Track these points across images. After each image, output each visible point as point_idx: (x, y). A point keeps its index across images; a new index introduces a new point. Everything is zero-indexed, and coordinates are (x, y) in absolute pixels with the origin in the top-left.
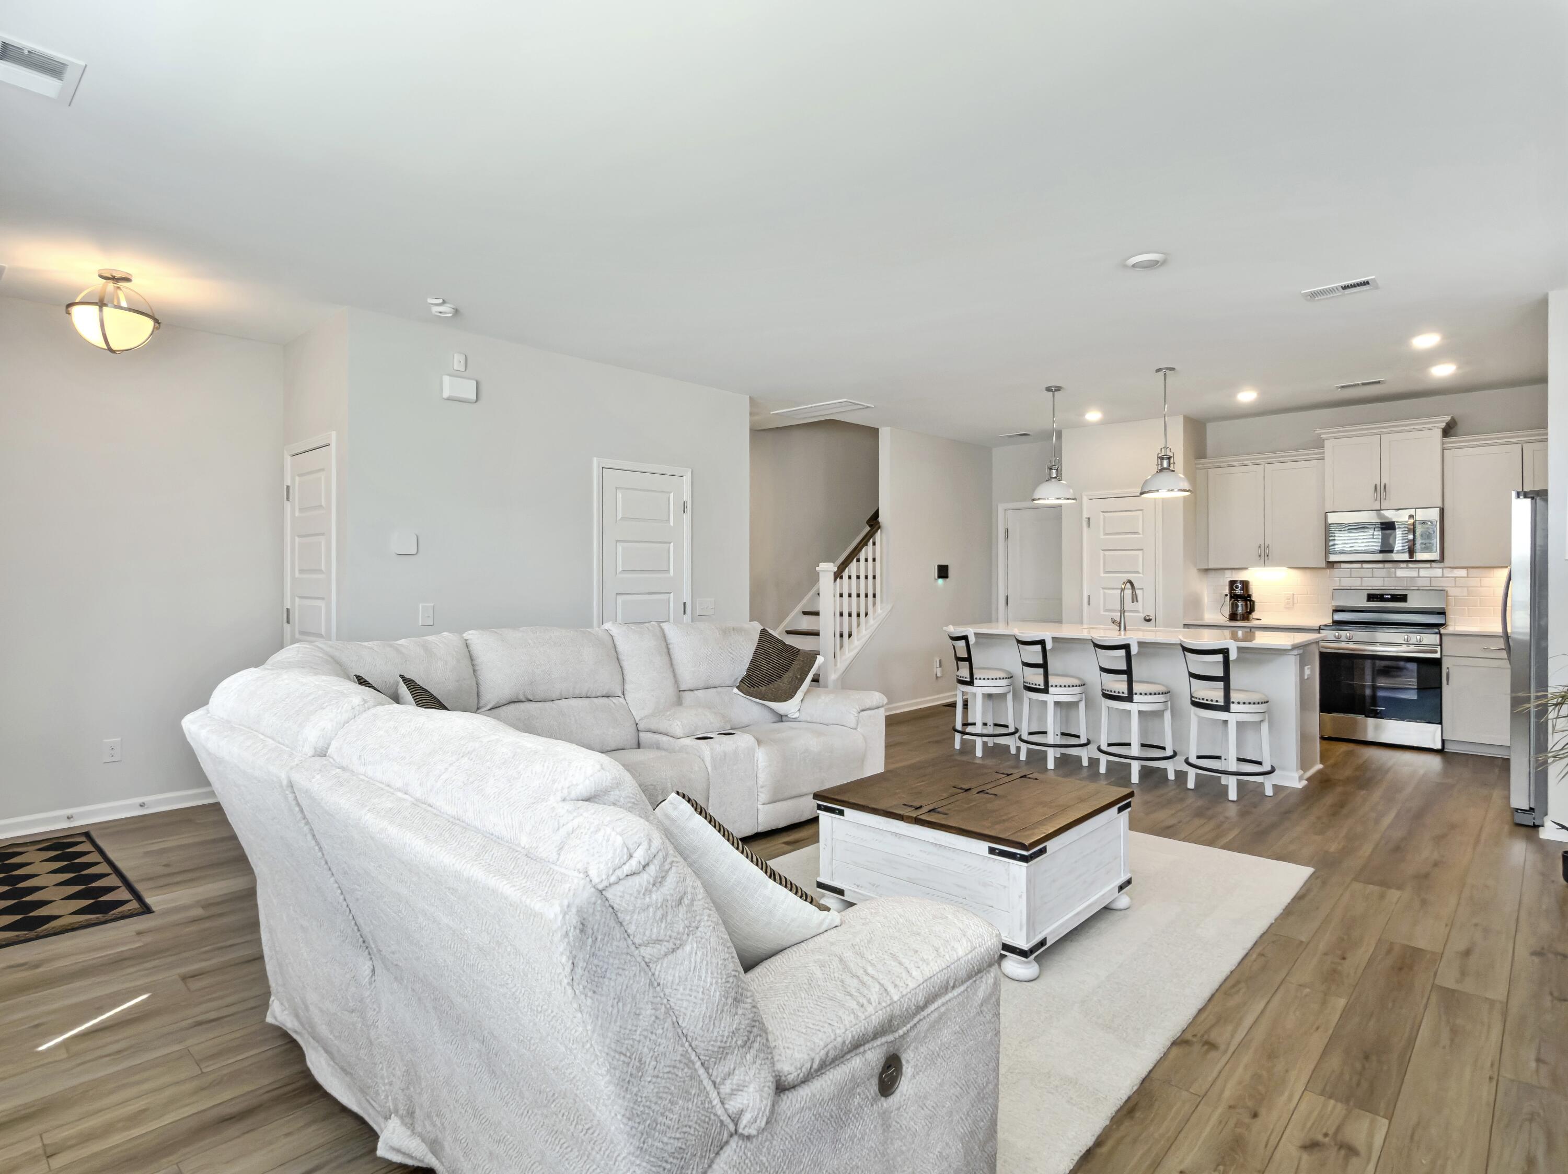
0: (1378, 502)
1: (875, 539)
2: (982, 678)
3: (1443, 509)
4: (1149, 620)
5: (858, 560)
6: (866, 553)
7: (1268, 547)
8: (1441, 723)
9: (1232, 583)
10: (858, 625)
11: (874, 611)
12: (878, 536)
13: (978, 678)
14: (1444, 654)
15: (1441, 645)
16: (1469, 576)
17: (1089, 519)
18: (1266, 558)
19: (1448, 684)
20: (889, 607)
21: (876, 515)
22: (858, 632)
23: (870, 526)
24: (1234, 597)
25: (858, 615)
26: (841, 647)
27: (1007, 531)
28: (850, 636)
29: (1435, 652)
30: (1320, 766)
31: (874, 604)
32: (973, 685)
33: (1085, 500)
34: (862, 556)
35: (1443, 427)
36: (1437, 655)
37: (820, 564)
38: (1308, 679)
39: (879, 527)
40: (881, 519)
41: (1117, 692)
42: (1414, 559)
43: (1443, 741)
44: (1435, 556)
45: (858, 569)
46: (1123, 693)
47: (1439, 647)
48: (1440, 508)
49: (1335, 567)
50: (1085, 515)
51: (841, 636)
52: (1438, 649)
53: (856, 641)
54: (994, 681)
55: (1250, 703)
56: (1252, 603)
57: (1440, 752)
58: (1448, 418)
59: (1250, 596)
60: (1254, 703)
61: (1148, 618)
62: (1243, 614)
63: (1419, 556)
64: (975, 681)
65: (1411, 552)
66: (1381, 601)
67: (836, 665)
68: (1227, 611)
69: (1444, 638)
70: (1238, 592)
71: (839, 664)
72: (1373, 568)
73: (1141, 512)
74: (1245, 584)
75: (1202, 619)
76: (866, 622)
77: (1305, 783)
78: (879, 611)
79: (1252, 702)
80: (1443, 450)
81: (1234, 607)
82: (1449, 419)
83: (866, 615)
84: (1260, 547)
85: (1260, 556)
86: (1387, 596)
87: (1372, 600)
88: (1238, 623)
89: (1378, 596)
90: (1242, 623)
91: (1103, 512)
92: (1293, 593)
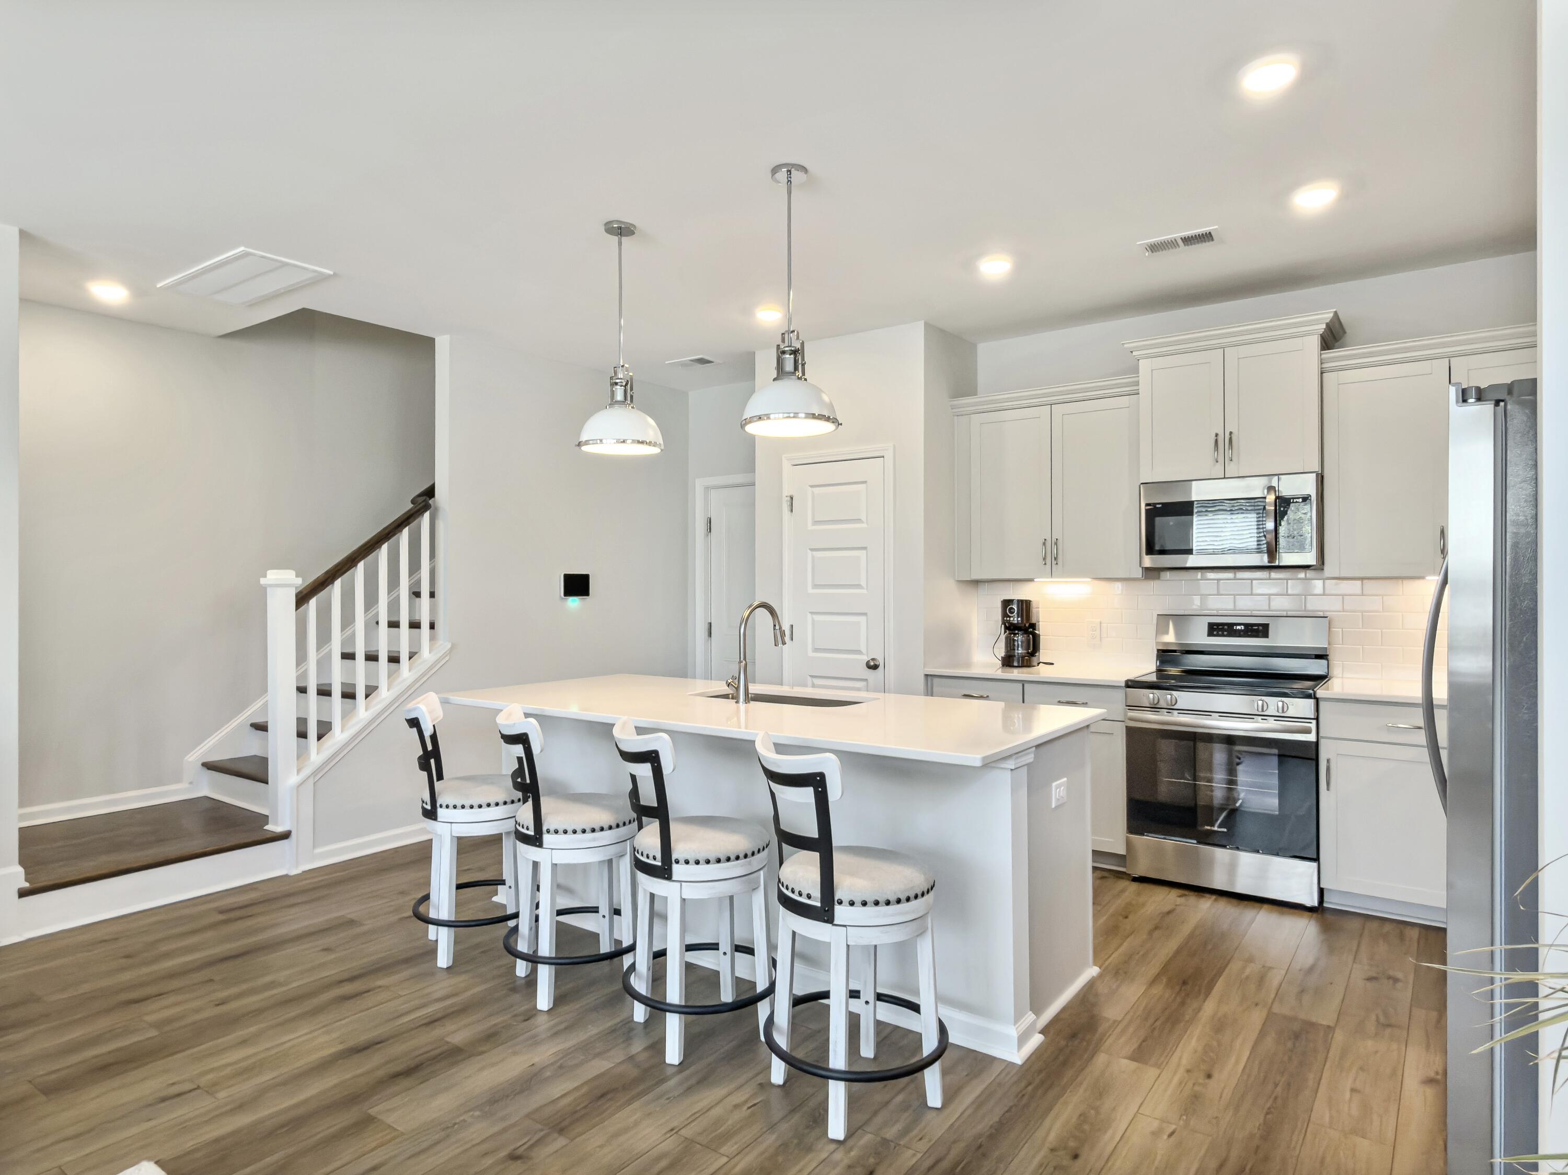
0: (1220, 467)
2: (451, 805)
3: (1322, 477)
4: (875, 667)
7: (1056, 544)
8: (1317, 859)
9: (1007, 603)
13: (444, 804)
14: (1321, 735)
15: (1317, 719)
16: (1364, 593)
17: (791, 498)
18: (1054, 562)
19: (1328, 789)
20: (446, 646)
21: (432, 488)
24: (1011, 628)
27: (709, 521)
29: (1308, 731)
30: (1094, 971)
32: (435, 819)
33: (786, 466)
35: (1321, 331)
36: (1312, 737)
37: (269, 572)
38: (1057, 807)
42: (1277, 564)
43: (1321, 892)
44: (1310, 558)
47: (1314, 722)
48: (1317, 475)
49: (1161, 578)
50: (786, 492)
52: (1313, 725)
54: (476, 810)
55: (877, 903)
56: (1036, 638)
57: (1318, 911)
58: (1329, 316)
59: (1033, 626)
60: (888, 903)
61: (872, 664)
62: (1023, 657)
63: (1287, 558)
64: (440, 811)
65: (1272, 552)
66: (1229, 635)
68: (1001, 652)
69: (1322, 704)
70: (1015, 619)
71: (313, 755)
72: (1218, 580)
73: (864, 485)
74: (1025, 606)
75: (968, 665)
77: (1037, 1039)
78: (426, 654)
79: (882, 900)
80: (1322, 373)
81: (1010, 645)
82: (1331, 315)
84: (1044, 544)
85: (1044, 559)
86: (1239, 627)
87: (1215, 633)
88: (1013, 673)
89: (1226, 627)
90: (1019, 673)
91: (812, 486)
92: (1100, 620)
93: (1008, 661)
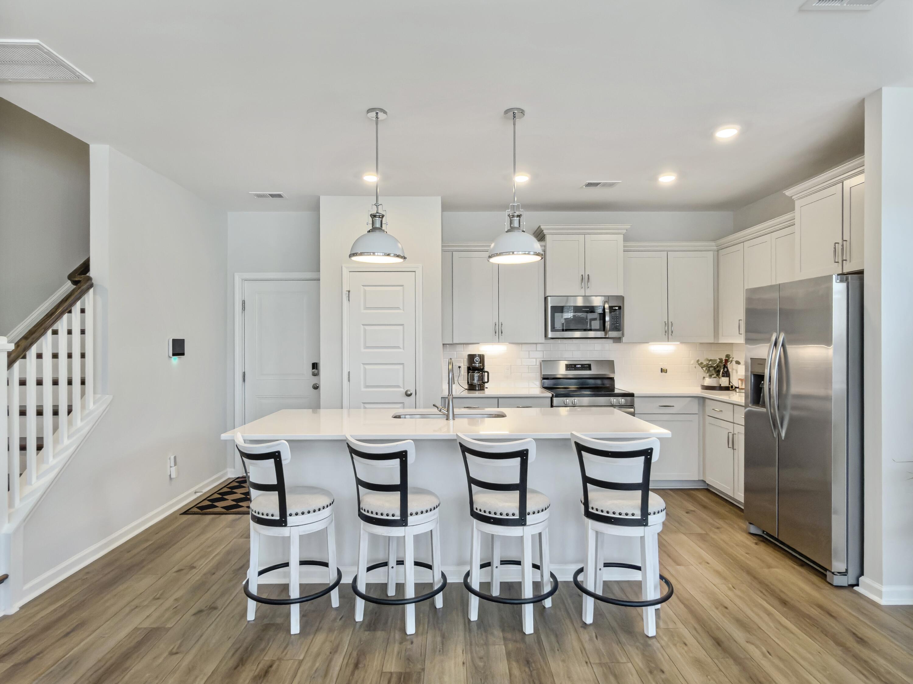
0: (583, 290)
1: (83, 303)
2: (300, 513)
3: (624, 297)
4: (410, 395)
5: (55, 332)
6: (70, 322)
7: (501, 325)
9: (471, 357)
10: (56, 428)
11: (83, 407)
12: (89, 299)
13: (294, 513)
17: (349, 291)
18: (500, 334)
20: (108, 398)
21: (85, 267)
22: (56, 442)
23: (75, 283)
24: (472, 370)
25: (56, 413)
26: (23, 467)
27: (244, 303)
28: (40, 448)
31: (83, 394)
33: (345, 271)
34: (62, 325)
35: (624, 233)
39: (91, 286)
40: (93, 273)
41: (504, 513)
42: (608, 336)
44: (620, 334)
45: (55, 344)
46: (513, 515)
50: (345, 288)
51: (23, 448)
53: (51, 459)
56: (488, 374)
58: (627, 226)
59: (484, 368)
61: (407, 393)
62: (479, 385)
63: (612, 334)
64: (289, 519)
65: (607, 331)
66: (575, 370)
67: (11, 504)
68: (466, 384)
69: (635, 400)
70: (475, 365)
71: (17, 502)
73: (401, 288)
74: (482, 357)
76: (70, 423)
78: (91, 406)
80: (625, 252)
81: (471, 379)
82: (630, 226)
83: (70, 412)
84: (496, 325)
85: (495, 333)
86: (578, 366)
87: (569, 369)
88: (476, 394)
89: (573, 366)
90: (478, 394)
91: (363, 286)
92: (510, 364)
93: (472, 387)
